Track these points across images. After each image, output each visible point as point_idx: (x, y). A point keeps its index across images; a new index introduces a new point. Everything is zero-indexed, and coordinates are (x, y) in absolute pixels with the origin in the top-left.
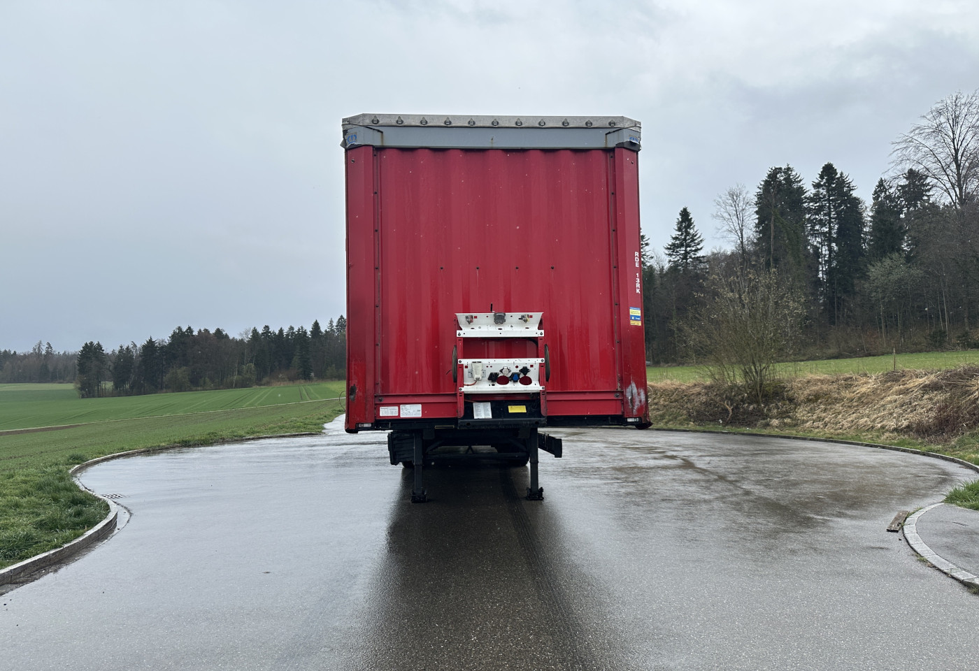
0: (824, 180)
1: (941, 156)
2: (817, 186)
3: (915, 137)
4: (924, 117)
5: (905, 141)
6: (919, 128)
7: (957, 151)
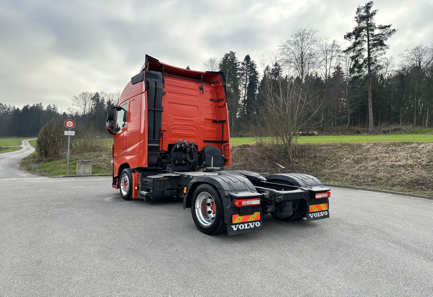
0: (246, 62)
1: (297, 55)
2: (243, 64)
3: (287, 45)
4: (292, 36)
5: (284, 46)
6: (289, 41)
7: (302, 53)
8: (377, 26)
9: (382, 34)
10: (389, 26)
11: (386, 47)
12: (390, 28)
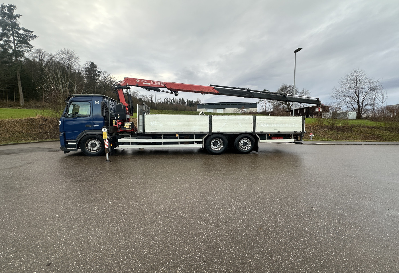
8: (20, 26)
9: (25, 35)
10: (32, 32)
11: (31, 46)
12: (32, 33)
